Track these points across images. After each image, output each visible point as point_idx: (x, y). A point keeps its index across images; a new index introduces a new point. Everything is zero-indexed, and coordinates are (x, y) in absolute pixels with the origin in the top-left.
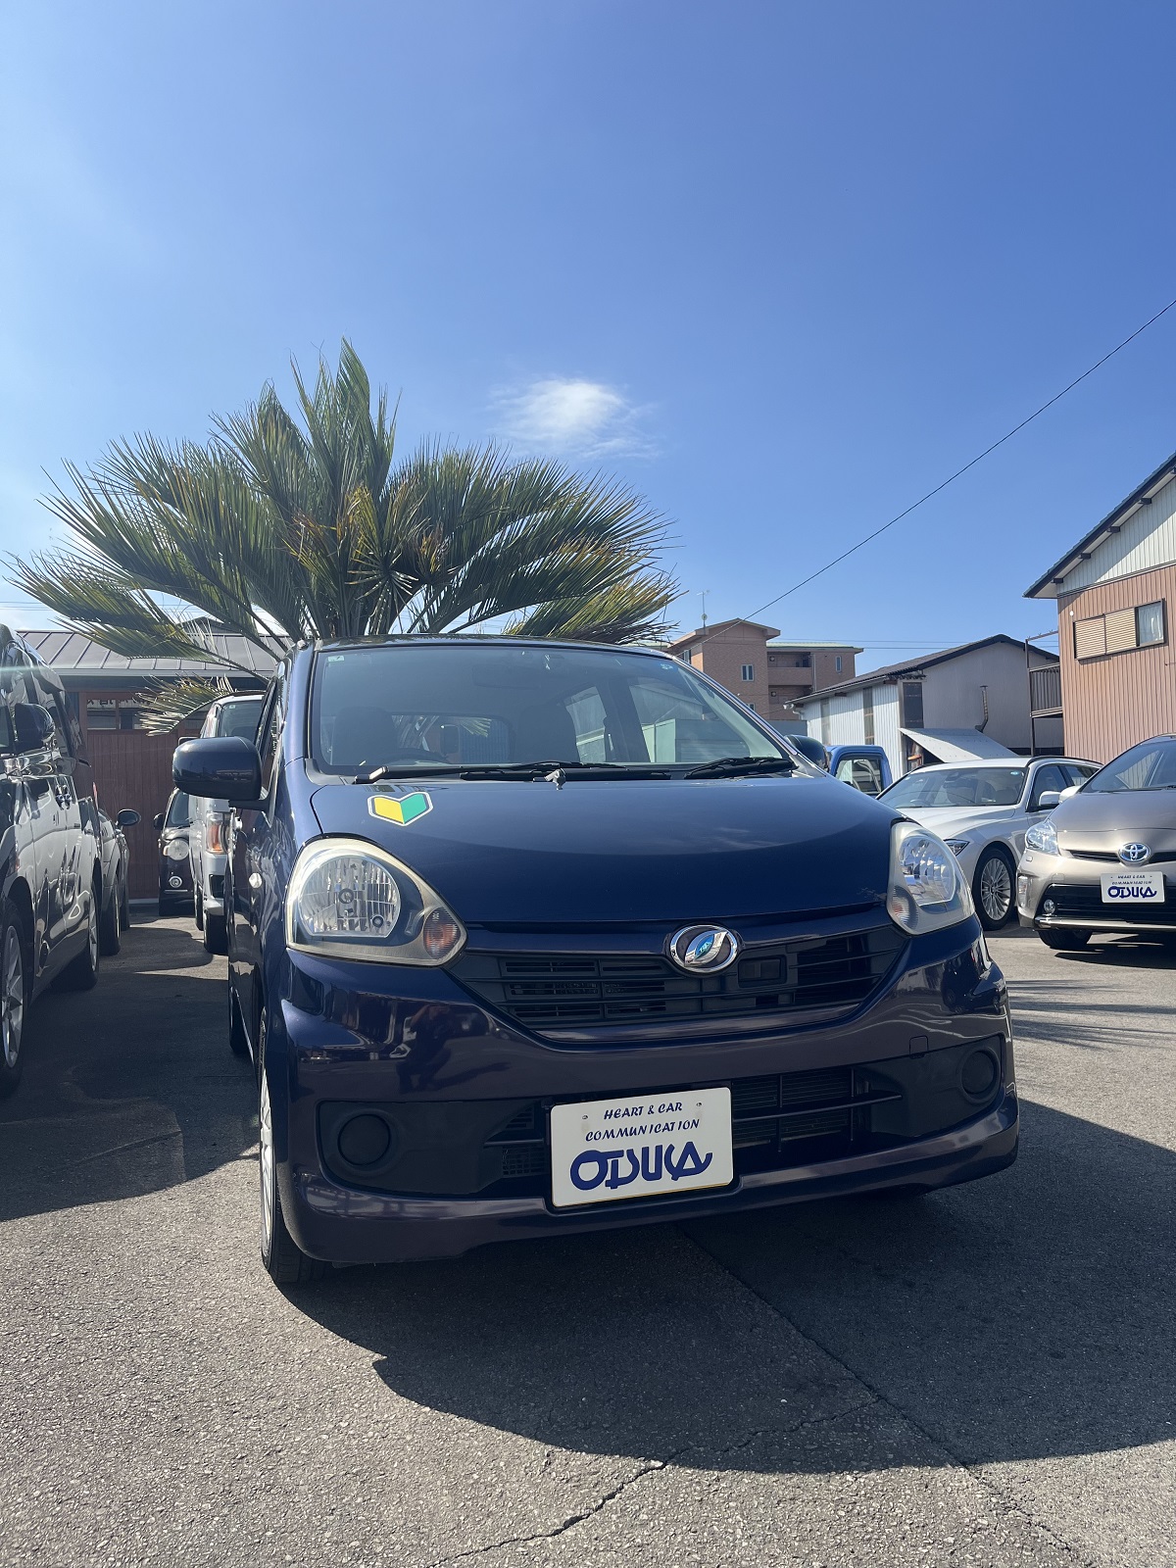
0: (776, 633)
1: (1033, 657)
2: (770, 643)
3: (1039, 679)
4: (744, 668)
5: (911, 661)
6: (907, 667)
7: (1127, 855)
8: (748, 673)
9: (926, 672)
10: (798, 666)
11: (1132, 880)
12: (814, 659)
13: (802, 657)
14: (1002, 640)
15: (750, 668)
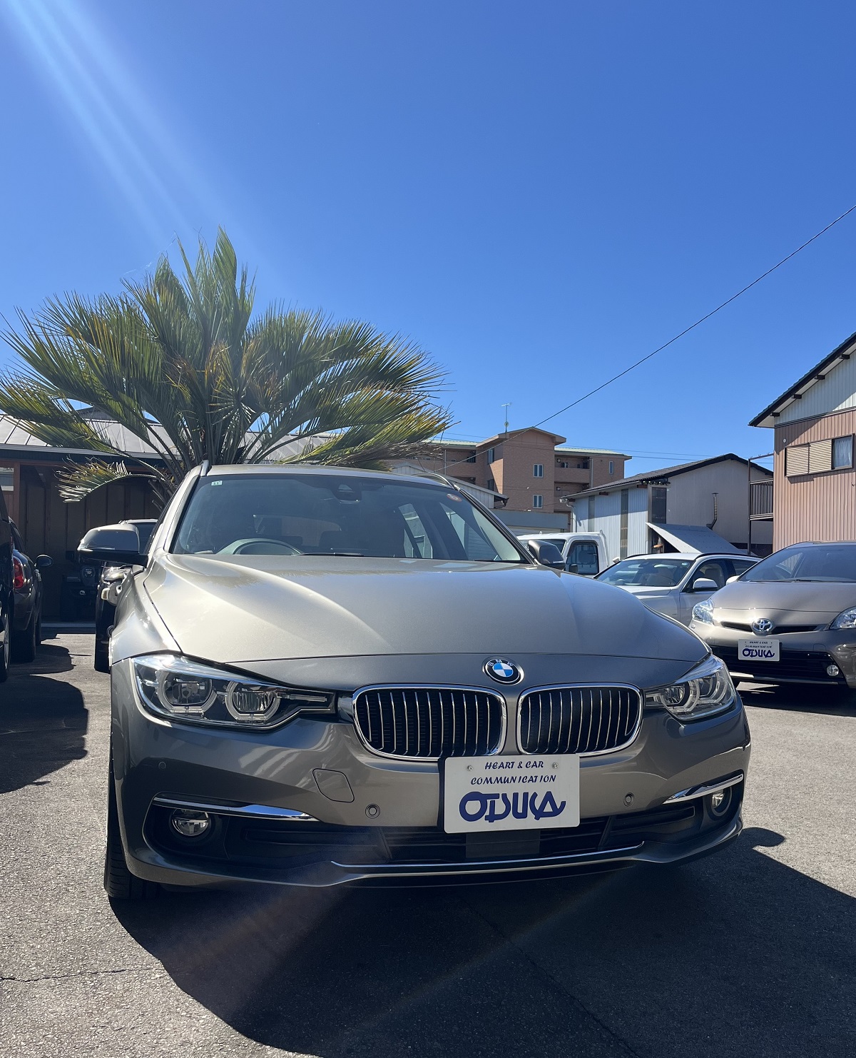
0: (562, 440)
1: (753, 471)
2: (557, 448)
3: (756, 490)
4: (536, 466)
5: (661, 470)
6: (656, 475)
7: (757, 627)
8: (539, 471)
9: (670, 479)
10: (579, 467)
11: (758, 644)
12: (592, 462)
13: (584, 461)
14: (732, 457)
15: (541, 467)
